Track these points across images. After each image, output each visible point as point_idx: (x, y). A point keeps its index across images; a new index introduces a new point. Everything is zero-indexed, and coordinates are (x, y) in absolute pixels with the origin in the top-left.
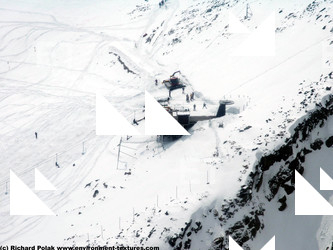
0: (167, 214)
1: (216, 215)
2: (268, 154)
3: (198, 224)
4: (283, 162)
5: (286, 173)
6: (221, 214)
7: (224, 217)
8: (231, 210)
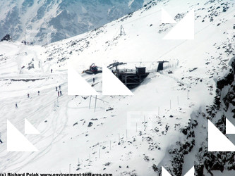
0: (171, 116)
1: (204, 116)
2: (221, 79)
3: (196, 121)
4: (229, 86)
5: (232, 93)
6: (207, 115)
7: (210, 116)
8: (213, 112)
